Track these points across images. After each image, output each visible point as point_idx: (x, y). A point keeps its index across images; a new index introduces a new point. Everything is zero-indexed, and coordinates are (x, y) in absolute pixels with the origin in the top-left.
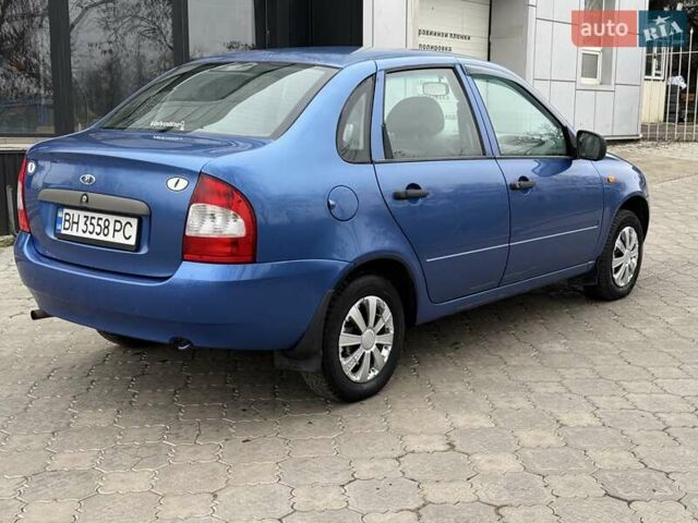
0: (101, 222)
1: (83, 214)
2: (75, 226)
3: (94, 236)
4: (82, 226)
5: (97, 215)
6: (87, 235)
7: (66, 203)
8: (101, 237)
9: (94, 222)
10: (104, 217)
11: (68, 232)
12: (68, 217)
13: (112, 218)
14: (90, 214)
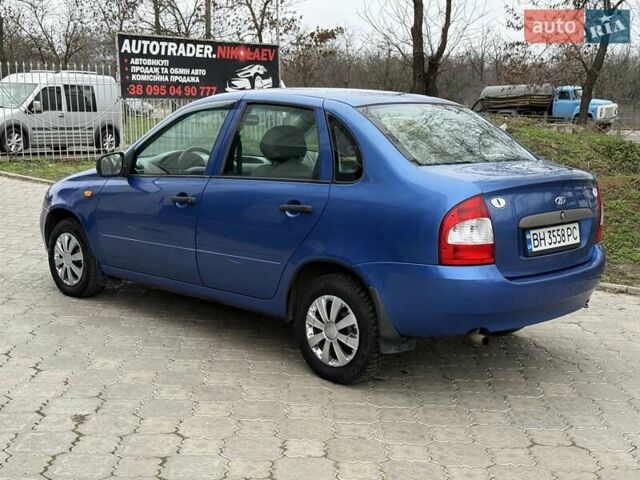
0: (559, 233)
1: (546, 230)
2: (543, 242)
3: (558, 245)
4: (548, 240)
5: (555, 228)
6: (553, 246)
7: (531, 225)
8: (562, 244)
9: (555, 234)
10: (560, 228)
11: (539, 249)
12: (535, 237)
13: (565, 227)
14: (551, 229)
